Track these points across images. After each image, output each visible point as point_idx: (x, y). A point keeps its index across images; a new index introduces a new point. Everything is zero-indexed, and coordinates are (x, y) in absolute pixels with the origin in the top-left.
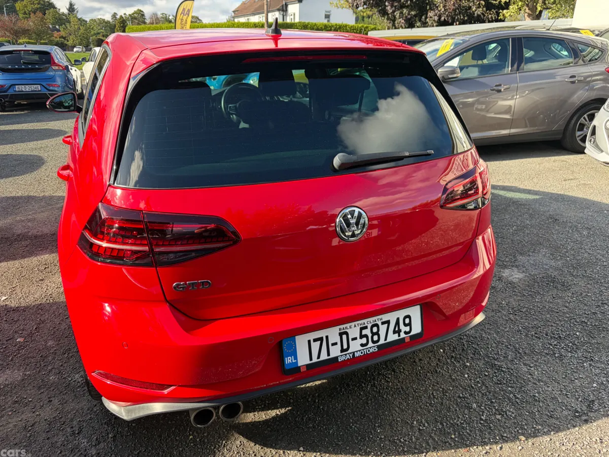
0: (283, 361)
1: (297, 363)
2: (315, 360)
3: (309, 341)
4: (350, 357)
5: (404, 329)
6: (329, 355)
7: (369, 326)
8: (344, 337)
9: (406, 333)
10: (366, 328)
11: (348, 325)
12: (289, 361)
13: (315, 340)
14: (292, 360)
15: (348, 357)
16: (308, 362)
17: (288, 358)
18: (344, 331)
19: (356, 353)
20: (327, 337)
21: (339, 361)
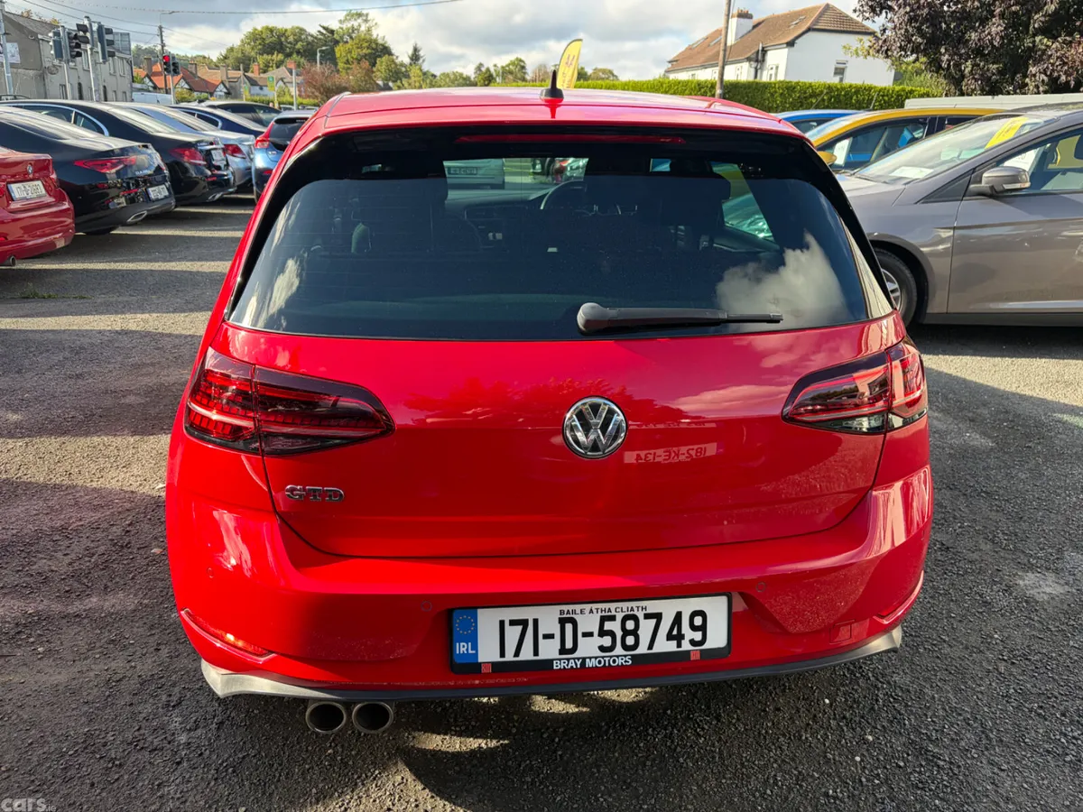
0: (451, 648)
1: (476, 655)
2: (509, 657)
3: (502, 623)
4: (576, 664)
5: (689, 634)
6: (536, 653)
7: (619, 617)
8: (569, 627)
9: (693, 642)
10: (613, 618)
11: (578, 607)
12: (462, 649)
13: (513, 623)
14: (467, 650)
15: (572, 663)
16: (496, 658)
17: (462, 644)
18: (568, 616)
19: (588, 660)
20: (536, 622)
21: (555, 668)
